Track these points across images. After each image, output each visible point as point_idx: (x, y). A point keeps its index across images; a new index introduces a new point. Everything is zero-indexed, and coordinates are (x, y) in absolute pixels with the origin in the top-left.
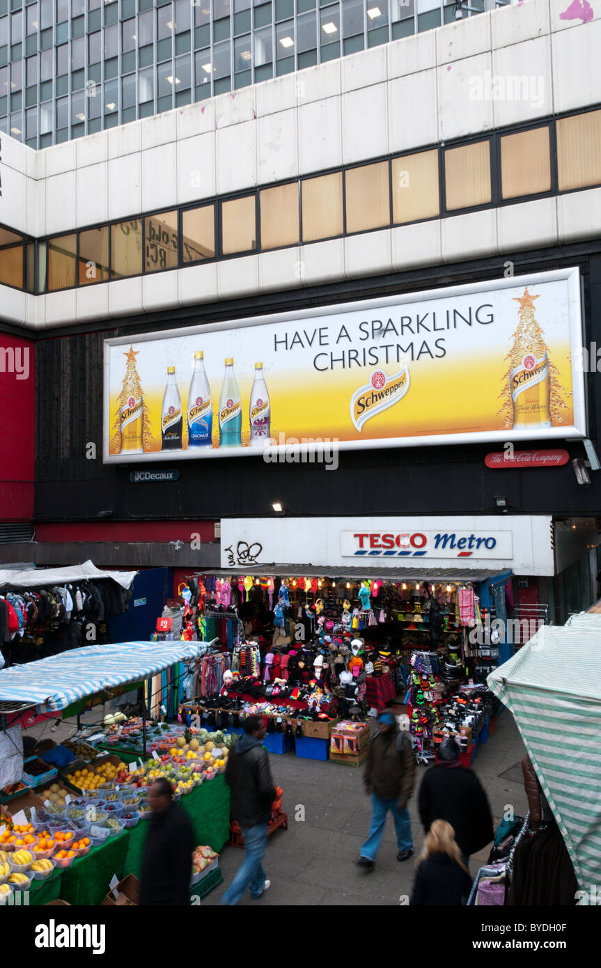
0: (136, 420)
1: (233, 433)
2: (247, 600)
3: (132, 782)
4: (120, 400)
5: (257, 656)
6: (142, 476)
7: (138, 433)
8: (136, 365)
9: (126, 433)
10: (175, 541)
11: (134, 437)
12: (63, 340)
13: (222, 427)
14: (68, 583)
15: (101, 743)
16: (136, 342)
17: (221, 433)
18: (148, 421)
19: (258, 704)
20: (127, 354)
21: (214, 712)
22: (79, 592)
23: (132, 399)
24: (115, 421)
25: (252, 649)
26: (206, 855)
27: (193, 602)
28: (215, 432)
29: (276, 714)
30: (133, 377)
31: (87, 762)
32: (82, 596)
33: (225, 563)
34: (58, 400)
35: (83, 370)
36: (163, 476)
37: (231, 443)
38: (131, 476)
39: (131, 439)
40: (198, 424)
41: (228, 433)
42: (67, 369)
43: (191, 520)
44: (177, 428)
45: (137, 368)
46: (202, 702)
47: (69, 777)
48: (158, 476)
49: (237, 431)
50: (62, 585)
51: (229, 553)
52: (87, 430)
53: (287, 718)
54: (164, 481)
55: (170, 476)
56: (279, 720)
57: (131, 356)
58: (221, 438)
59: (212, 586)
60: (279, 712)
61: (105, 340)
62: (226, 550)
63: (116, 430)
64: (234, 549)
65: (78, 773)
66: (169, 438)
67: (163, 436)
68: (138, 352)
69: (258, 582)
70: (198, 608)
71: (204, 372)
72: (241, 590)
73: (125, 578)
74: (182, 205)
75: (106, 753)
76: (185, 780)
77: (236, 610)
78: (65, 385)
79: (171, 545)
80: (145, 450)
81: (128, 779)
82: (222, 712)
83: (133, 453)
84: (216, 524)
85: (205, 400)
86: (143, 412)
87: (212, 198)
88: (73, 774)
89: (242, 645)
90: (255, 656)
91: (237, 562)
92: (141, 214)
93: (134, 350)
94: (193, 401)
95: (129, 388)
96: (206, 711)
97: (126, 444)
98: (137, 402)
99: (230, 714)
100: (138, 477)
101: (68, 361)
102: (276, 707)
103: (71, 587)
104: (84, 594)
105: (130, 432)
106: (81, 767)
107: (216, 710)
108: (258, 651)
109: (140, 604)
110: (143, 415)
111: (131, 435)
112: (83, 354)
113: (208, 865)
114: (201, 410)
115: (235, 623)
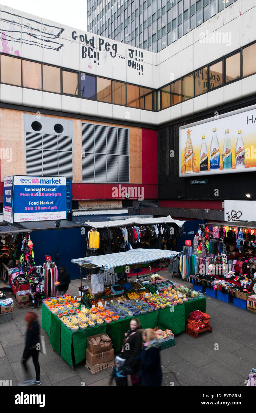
0: (190, 159)
1: (228, 163)
2: (227, 236)
3: (144, 300)
4: (185, 151)
5: (225, 261)
6: (194, 182)
7: (191, 165)
8: (190, 136)
9: (187, 165)
10: (207, 209)
11: (190, 166)
12: (166, 128)
13: (224, 161)
14: (158, 224)
15: (147, 284)
16: (190, 127)
17: (223, 163)
18: (195, 159)
19: (220, 280)
20: (187, 132)
21: (202, 281)
22: (161, 227)
23: (189, 150)
24: (183, 160)
25: (223, 257)
26: (168, 333)
27: (203, 235)
28: (221, 163)
29: (226, 286)
30: (190, 141)
31: (136, 290)
32: (163, 229)
33: (226, 219)
34: (165, 152)
35: (173, 139)
36: (202, 182)
37: (227, 167)
38: (190, 182)
39: (189, 167)
40: (214, 160)
41: (226, 163)
42: (168, 140)
43: (213, 200)
44: (206, 162)
45: (191, 138)
46: (198, 276)
47: (129, 294)
48: (200, 182)
49: (230, 162)
50: (155, 224)
51: (228, 215)
52: (175, 164)
53: (229, 288)
54: (202, 184)
55: (204, 182)
56: (227, 289)
57: (189, 133)
58: (223, 165)
59: (211, 229)
60: (227, 285)
61: (179, 127)
62: (227, 214)
63: (183, 164)
64: (230, 214)
65: (132, 293)
66: (203, 166)
67: (201, 165)
68: (191, 131)
69: (230, 229)
70: (205, 238)
71: (217, 137)
72: (224, 232)
73: (180, 223)
74: (209, 64)
75: (145, 288)
76: (163, 304)
77: (222, 240)
78: (167, 146)
79: (205, 211)
80: (194, 171)
81: (143, 299)
82: (205, 281)
83: (189, 173)
84: (223, 202)
85: (217, 149)
86: (193, 155)
87: (222, 57)
88: (130, 293)
89: (219, 255)
90: (224, 260)
91: (231, 219)
92: (193, 71)
93: (190, 130)
94: (212, 150)
95: (188, 146)
96: (199, 279)
97: (187, 169)
98: (191, 152)
99: (208, 282)
100: (193, 183)
101: (168, 136)
102: (227, 283)
103: (159, 225)
104: (163, 228)
105: (188, 164)
106: (134, 291)
107: (203, 280)
108: (226, 258)
109: (191, 234)
110: (193, 157)
111: (189, 165)
112: (173, 133)
113: (168, 337)
114: (215, 153)
115: (222, 245)
